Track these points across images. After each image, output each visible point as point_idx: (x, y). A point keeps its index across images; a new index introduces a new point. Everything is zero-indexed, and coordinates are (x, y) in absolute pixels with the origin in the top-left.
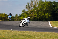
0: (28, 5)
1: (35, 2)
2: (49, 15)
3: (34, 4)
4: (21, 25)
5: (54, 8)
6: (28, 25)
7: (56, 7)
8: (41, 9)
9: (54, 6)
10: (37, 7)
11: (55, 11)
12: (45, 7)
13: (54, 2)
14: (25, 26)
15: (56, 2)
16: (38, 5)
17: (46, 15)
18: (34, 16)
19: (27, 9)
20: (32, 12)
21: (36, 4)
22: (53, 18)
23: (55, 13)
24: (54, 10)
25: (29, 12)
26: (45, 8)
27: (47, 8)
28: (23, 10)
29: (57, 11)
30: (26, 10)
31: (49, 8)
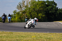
0: (20, 5)
1: (27, 2)
2: (42, 16)
3: (25, 4)
4: (27, 26)
5: (47, 8)
6: (34, 27)
7: (49, 7)
8: (34, 9)
9: (47, 6)
10: (29, 7)
11: (49, 11)
12: (38, 6)
13: (48, 1)
14: (31, 27)
15: (49, 2)
16: (30, 5)
17: (40, 15)
18: (27, 16)
19: (18, 9)
20: (24, 12)
21: (28, 4)
22: (47, 18)
23: (49, 13)
24: (47, 9)
25: (20, 13)
26: (38, 8)
27: (40, 8)
28: (14, 11)
29: (51, 11)
30: (18, 11)
31: (43, 8)
